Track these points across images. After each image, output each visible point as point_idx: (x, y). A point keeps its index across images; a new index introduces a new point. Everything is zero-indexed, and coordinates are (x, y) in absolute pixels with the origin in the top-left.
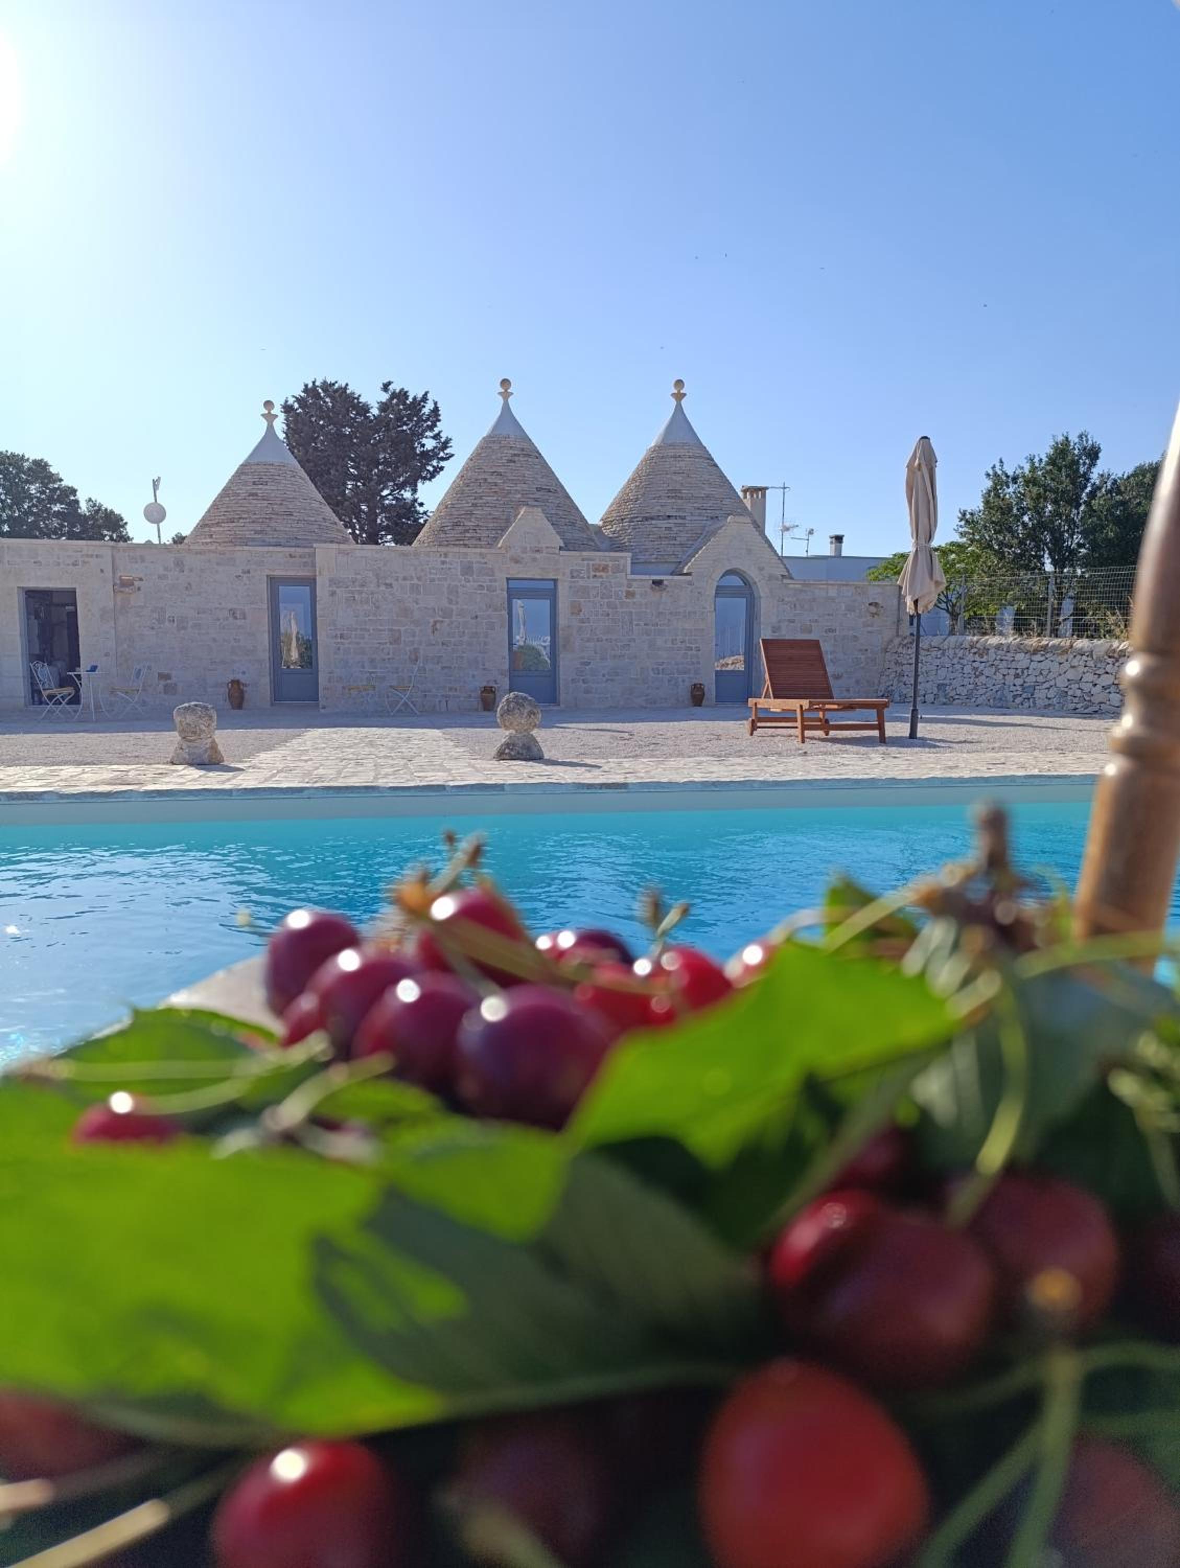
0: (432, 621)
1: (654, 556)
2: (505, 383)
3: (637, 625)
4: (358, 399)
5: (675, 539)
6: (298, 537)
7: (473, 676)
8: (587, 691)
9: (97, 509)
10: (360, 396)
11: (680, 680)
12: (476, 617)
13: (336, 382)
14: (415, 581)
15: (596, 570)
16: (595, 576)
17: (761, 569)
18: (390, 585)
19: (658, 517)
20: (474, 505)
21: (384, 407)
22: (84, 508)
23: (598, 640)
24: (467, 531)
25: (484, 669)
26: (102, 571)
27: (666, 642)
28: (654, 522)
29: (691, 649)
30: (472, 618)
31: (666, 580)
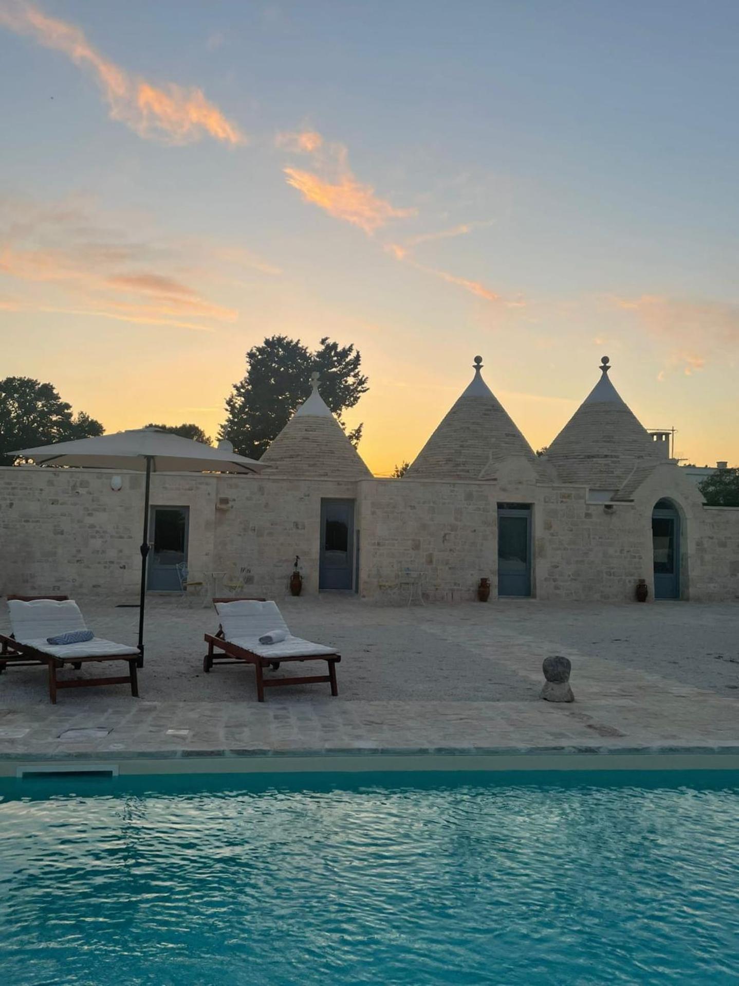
0: (443, 533)
1: (598, 485)
2: (478, 360)
3: (594, 538)
4: (305, 350)
5: (612, 472)
6: (340, 469)
7: (472, 575)
8: (557, 588)
9: (84, 419)
10: (307, 348)
11: (627, 581)
12: (475, 531)
13: (286, 337)
14: (432, 504)
15: (564, 497)
16: (562, 502)
17: (686, 498)
18: (413, 507)
19: (598, 456)
20: (462, 446)
21: (320, 355)
22: (75, 419)
23: (564, 549)
24: (458, 465)
25: (480, 570)
26: (209, 494)
27: (616, 552)
28: (594, 459)
29: (635, 557)
30: (472, 532)
31: (616, 505)
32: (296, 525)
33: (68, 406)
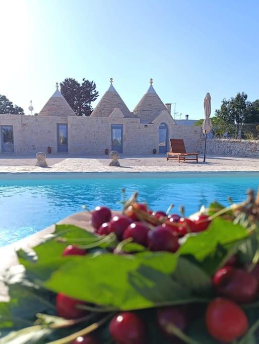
0: (94, 134)
1: (145, 119)
2: (111, 79)
3: (141, 135)
5: (150, 115)
6: (64, 114)
7: (103, 147)
8: (129, 150)
9: (17, 107)
10: (78, 82)
11: (151, 148)
13: (72, 78)
14: (90, 125)
16: (132, 124)
17: (170, 123)
18: (85, 126)
20: (104, 107)
21: (83, 84)
22: (14, 107)
23: (132, 139)
24: (102, 113)
25: (106, 145)
26: (19, 122)
27: (147, 139)
28: (145, 111)
29: (153, 141)
30: (103, 133)
31: (148, 125)
32: (49, 132)
33: (12, 103)
